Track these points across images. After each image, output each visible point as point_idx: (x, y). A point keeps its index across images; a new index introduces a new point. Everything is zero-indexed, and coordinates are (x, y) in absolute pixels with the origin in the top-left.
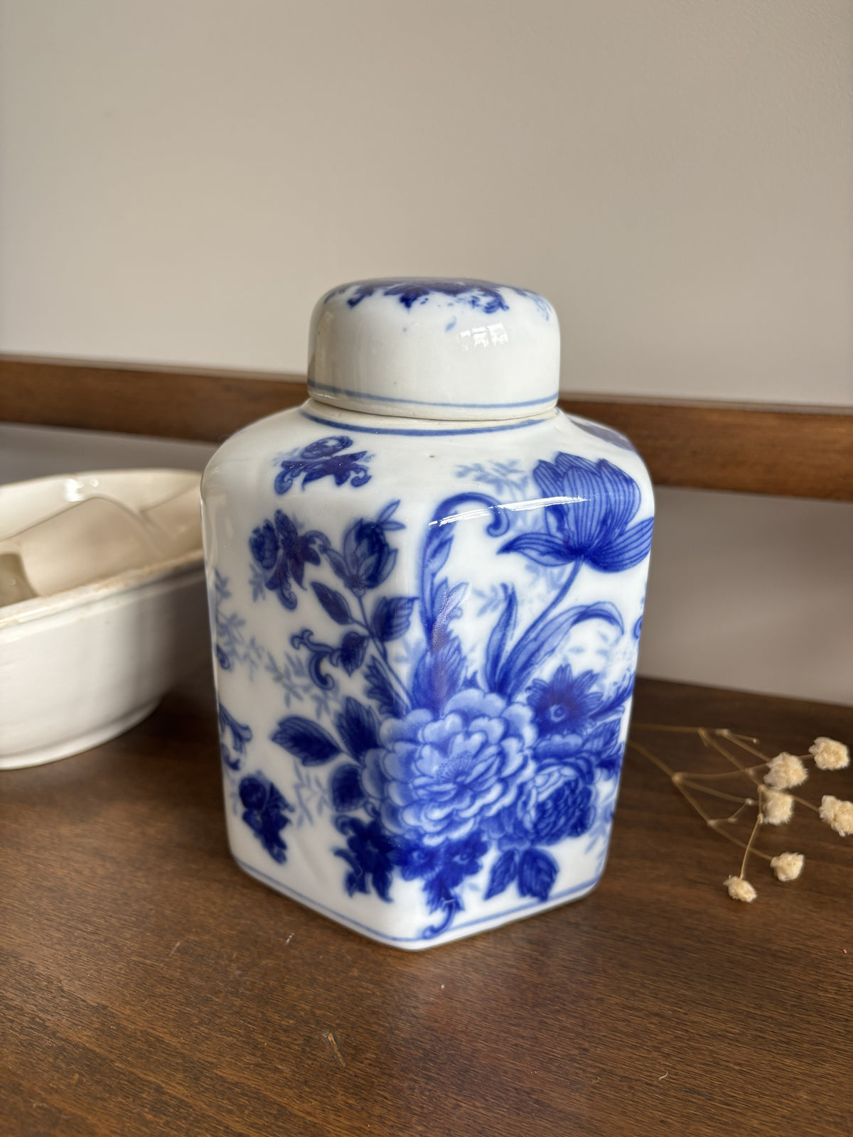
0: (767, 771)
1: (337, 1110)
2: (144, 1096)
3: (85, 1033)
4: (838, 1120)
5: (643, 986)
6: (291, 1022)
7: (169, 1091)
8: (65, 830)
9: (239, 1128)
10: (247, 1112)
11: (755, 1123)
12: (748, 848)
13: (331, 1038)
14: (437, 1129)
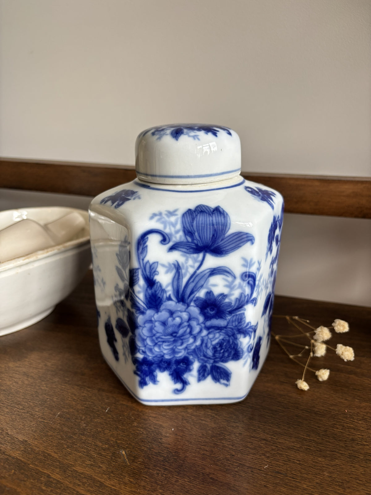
1: (125, 484)
2: (42, 479)
3: (17, 452)
4: (340, 484)
5: (259, 427)
6: (107, 446)
7: (53, 477)
8: (11, 365)
9: (83, 492)
10: (86, 485)
11: (305, 486)
12: (306, 367)
13: (124, 453)
14: (168, 491)
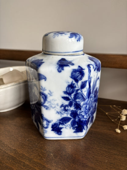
0: (122, 112)
1: (53, 166)
2: (22, 164)
3: (12, 153)
7: (26, 163)
8: (10, 122)
10: (38, 166)
12: (119, 124)
13: (52, 155)
